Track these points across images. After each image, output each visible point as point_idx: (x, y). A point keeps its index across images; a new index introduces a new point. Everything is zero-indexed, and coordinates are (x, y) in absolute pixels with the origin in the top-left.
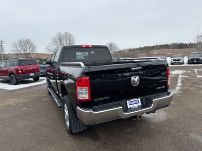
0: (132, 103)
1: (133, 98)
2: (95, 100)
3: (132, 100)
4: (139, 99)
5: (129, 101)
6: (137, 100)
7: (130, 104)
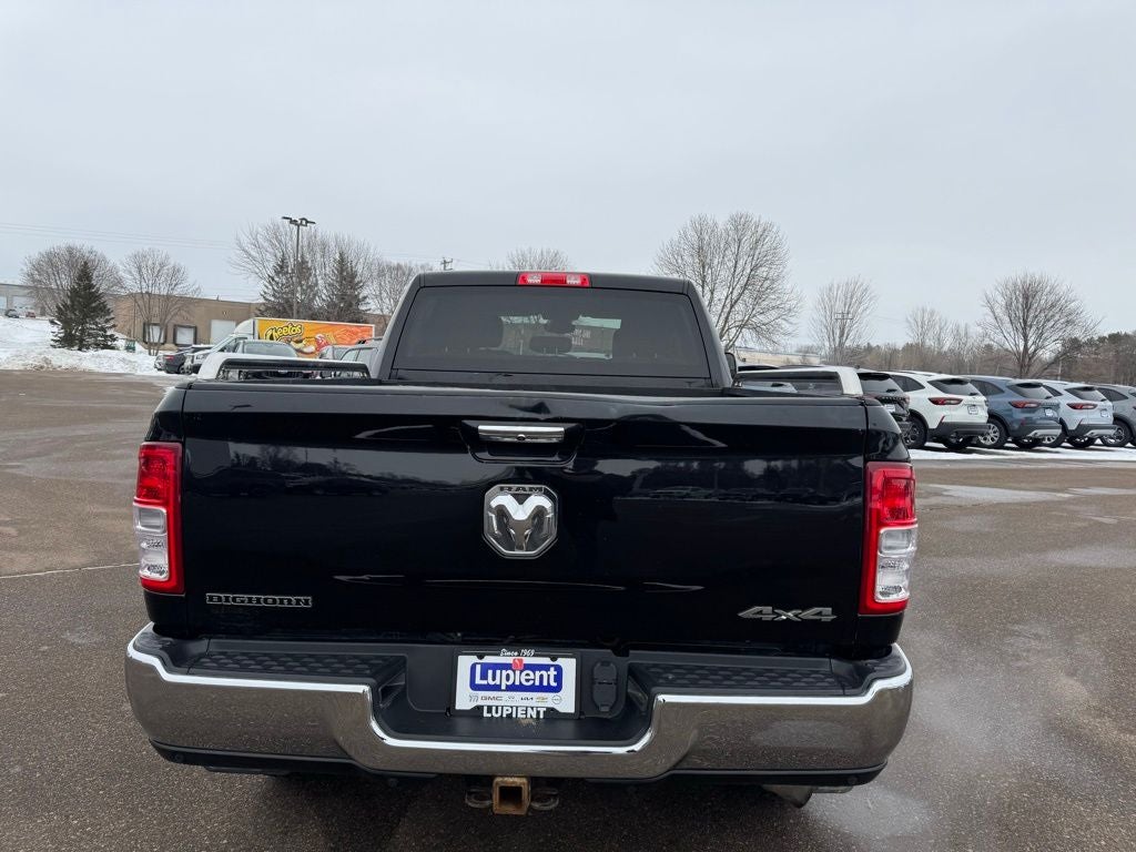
0: (501, 678)
1: (517, 644)
2: (214, 598)
3: (506, 657)
4: (569, 665)
5: (481, 657)
6: (546, 668)
7: (478, 681)
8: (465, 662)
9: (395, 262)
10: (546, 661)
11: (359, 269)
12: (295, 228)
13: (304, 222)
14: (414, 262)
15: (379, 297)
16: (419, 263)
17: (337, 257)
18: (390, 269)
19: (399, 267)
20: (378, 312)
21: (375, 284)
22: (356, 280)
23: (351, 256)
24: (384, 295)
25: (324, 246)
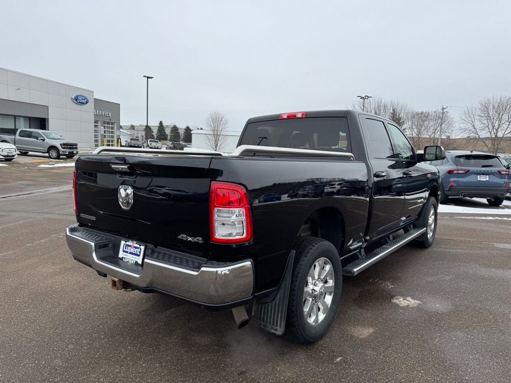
0: (129, 249)
1: (133, 239)
3: (131, 243)
5: (126, 242)
6: (138, 248)
7: (124, 250)
8: (123, 243)
9: (420, 111)
10: (138, 246)
11: (402, 115)
12: (362, 100)
13: (367, 97)
14: (430, 110)
15: (411, 128)
16: (434, 110)
17: (391, 111)
18: (417, 114)
19: (422, 113)
20: (411, 136)
21: (410, 123)
22: (401, 121)
23: (398, 111)
24: (414, 127)
25: (385, 107)
